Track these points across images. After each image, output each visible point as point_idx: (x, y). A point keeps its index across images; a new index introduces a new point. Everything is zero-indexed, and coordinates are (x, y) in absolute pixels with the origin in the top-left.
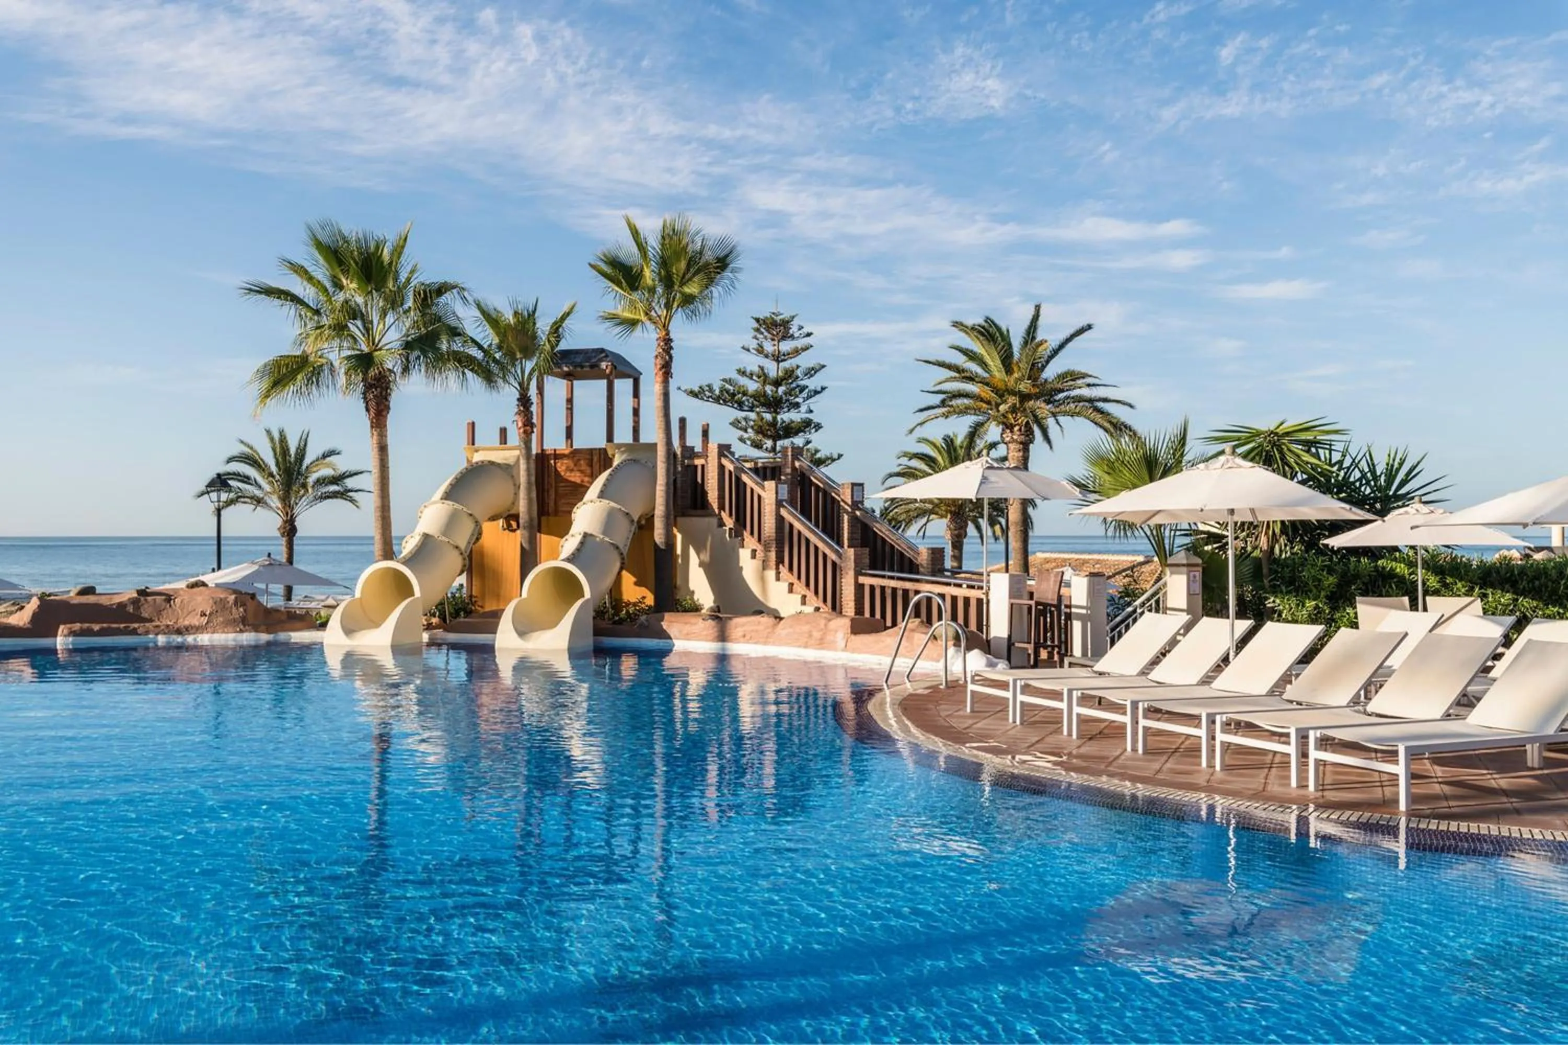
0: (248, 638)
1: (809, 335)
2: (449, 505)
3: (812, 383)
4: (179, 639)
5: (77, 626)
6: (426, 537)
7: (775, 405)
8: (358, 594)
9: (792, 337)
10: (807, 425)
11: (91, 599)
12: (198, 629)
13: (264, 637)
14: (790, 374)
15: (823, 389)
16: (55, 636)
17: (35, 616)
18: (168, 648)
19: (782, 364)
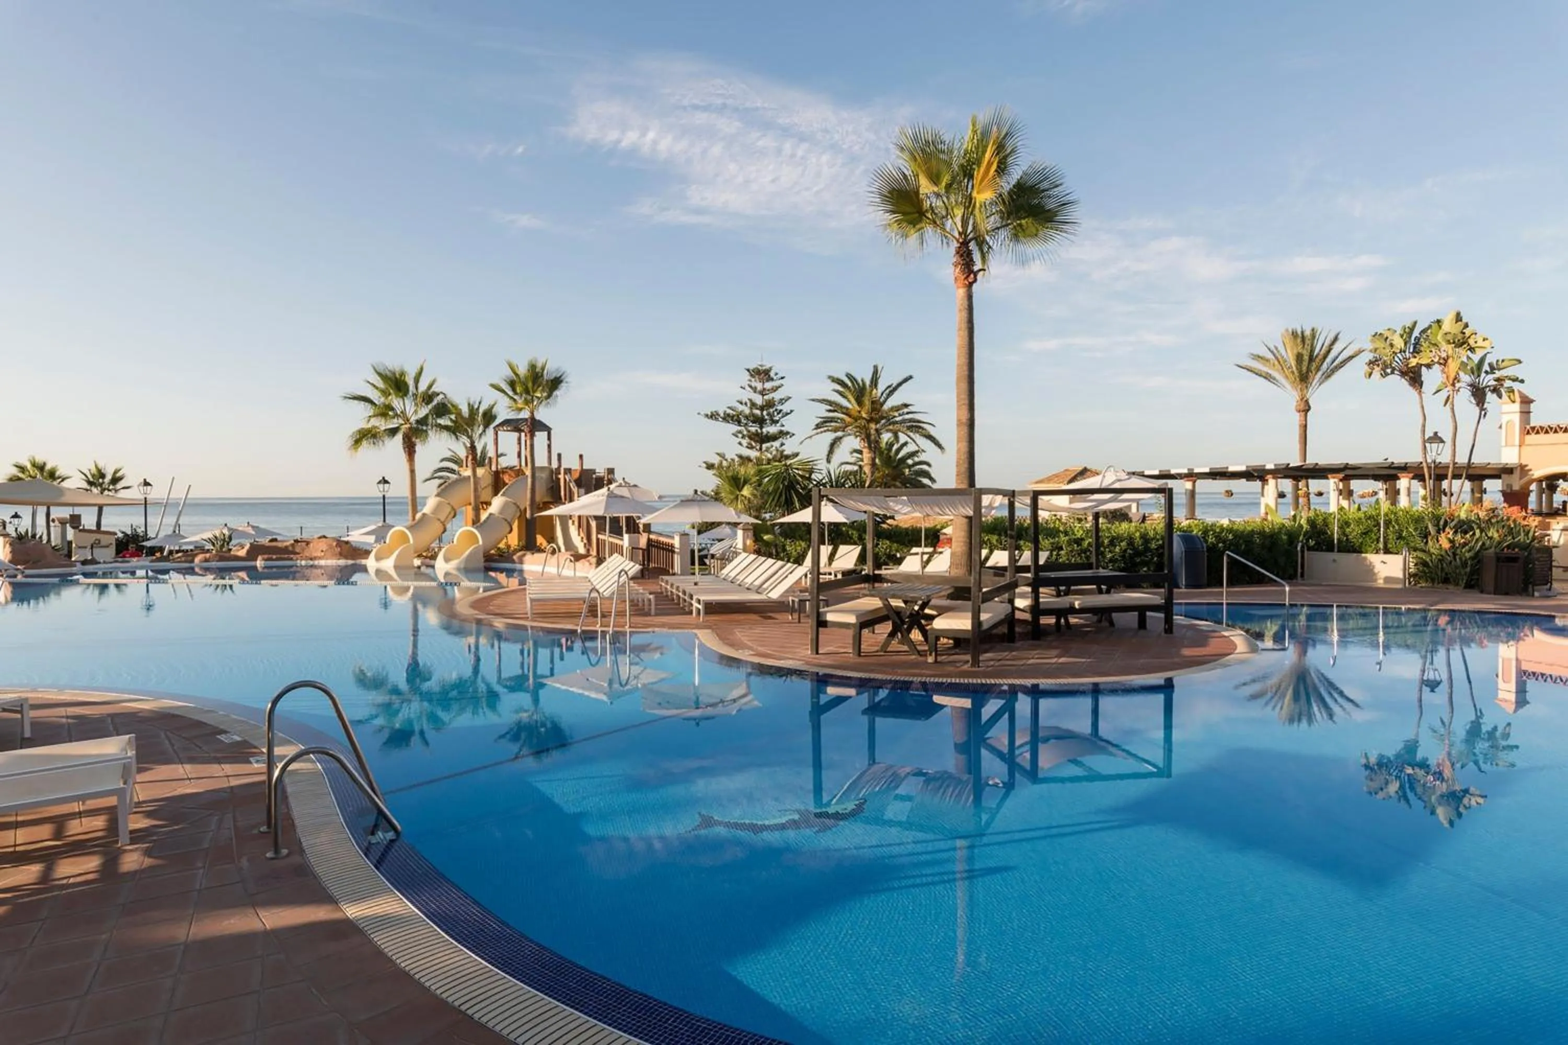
0: (342, 562)
1: (782, 378)
2: (438, 499)
3: (785, 408)
4: (311, 563)
5: (266, 556)
6: (424, 515)
7: (761, 422)
8: (387, 541)
9: (772, 379)
10: (782, 434)
11: (274, 544)
12: (320, 558)
13: (350, 562)
14: (770, 404)
15: (792, 411)
16: (256, 560)
17: (248, 552)
18: (307, 567)
19: (766, 397)
